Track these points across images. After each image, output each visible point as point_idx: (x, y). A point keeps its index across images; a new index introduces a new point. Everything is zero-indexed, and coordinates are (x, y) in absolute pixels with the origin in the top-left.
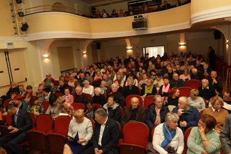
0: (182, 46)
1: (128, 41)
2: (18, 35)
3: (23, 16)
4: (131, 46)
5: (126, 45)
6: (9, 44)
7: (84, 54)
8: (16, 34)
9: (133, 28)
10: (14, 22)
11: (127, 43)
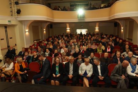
0: (97, 30)
1: (68, 25)
2: (13, 16)
3: (18, 4)
4: (69, 28)
5: (66, 27)
6: (9, 21)
7: (44, 31)
8: (12, 15)
9: (78, 17)
10: (11, 8)
11: (67, 26)
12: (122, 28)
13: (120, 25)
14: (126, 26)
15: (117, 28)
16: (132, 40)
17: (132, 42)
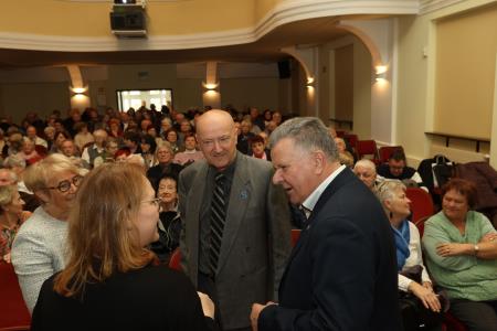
0: (211, 92)
1: (74, 71)
4: (84, 86)
5: (68, 83)
9: (113, 27)
11: (72, 76)
12: (310, 80)
13: (303, 69)
14: (324, 70)
15: (289, 81)
16: (351, 124)
17: (354, 132)
